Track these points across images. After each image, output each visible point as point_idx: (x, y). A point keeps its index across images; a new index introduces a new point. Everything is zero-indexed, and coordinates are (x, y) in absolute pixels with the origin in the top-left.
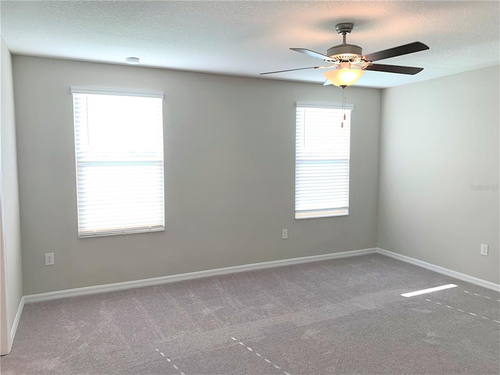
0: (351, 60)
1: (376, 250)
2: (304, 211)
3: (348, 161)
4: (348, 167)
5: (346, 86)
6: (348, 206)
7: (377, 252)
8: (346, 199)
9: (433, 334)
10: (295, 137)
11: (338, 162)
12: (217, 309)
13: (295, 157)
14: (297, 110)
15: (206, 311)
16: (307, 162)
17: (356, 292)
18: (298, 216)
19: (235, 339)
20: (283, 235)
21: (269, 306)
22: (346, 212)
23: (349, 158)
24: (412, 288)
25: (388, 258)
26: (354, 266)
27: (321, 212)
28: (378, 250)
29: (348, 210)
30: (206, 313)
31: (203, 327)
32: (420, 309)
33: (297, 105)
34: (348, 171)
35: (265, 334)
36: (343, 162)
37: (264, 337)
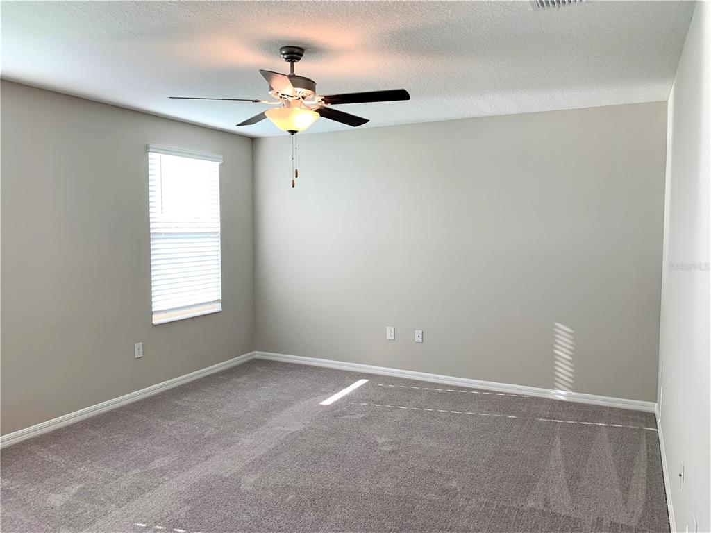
0: (303, 98)
1: (254, 355)
2: (165, 311)
3: (219, 234)
4: (219, 244)
5: (296, 132)
6: (220, 298)
7: (256, 357)
8: (217, 289)
9: (383, 440)
10: (149, 198)
11: (207, 235)
12: (74, 491)
13: (149, 229)
14: (149, 156)
15: (56, 500)
16: (166, 236)
17: (268, 412)
18: (157, 320)
19: (144, 525)
20: (136, 351)
21: (159, 463)
22: (218, 308)
23: (219, 230)
24: (326, 393)
25: (273, 362)
26: (239, 380)
27: (187, 310)
28: (257, 354)
29: (220, 305)
30: (58, 504)
31: (71, 525)
32: (352, 415)
33: (151, 150)
34: (219, 248)
35: (187, 502)
36: (211, 236)
37: (187, 507)
